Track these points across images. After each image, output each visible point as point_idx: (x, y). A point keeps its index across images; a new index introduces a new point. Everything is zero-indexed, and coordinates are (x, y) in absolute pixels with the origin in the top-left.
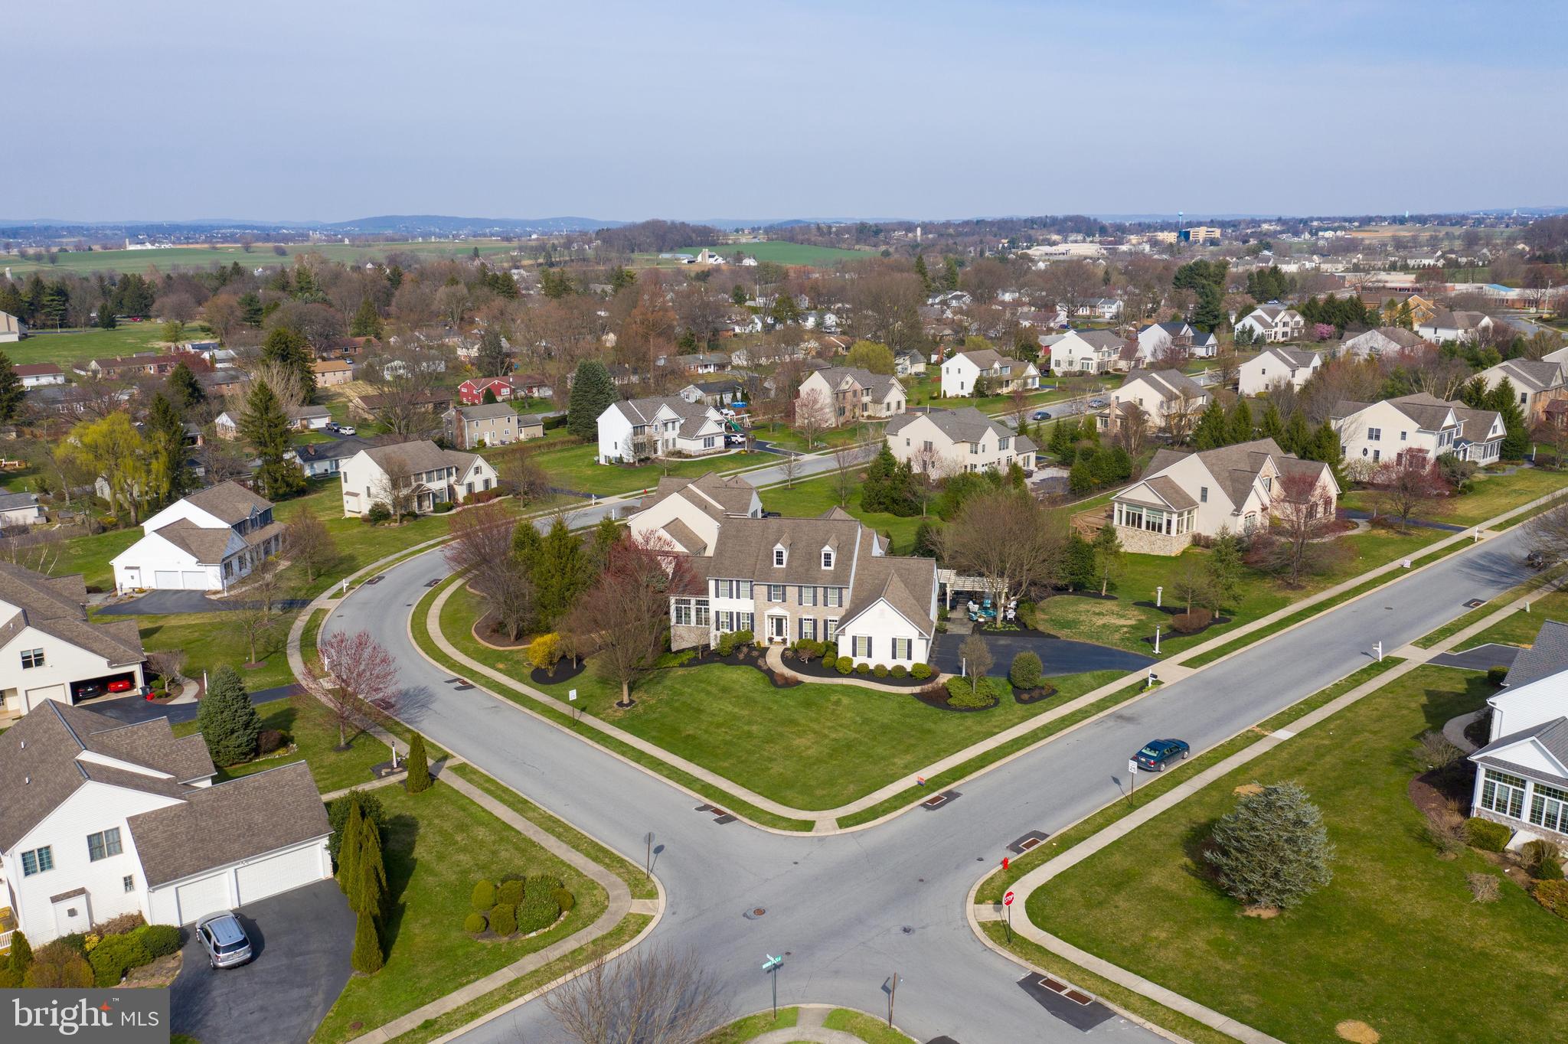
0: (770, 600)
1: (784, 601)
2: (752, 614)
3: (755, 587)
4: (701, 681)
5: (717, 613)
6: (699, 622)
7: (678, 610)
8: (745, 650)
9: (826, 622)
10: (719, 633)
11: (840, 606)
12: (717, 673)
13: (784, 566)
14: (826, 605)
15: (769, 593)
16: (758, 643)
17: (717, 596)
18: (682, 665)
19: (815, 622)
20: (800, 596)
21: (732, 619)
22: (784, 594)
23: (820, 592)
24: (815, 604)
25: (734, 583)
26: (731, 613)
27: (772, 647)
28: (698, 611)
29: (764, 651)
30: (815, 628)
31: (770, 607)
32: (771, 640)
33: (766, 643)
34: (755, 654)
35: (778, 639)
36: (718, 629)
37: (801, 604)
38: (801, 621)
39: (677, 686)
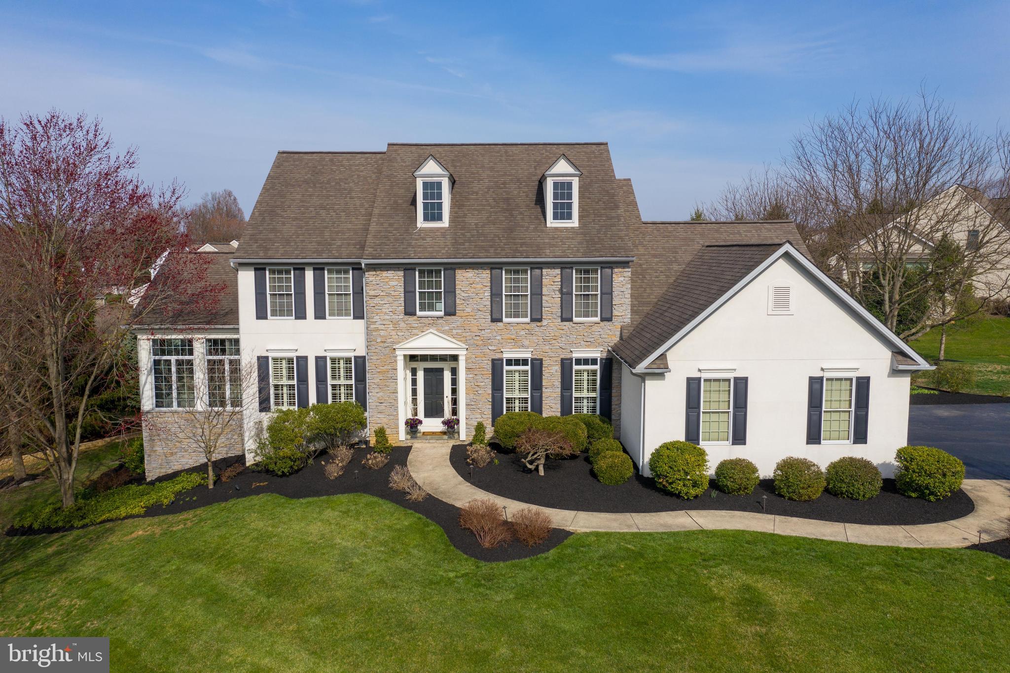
0: (410, 312)
1: (450, 312)
2: (361, 362)
3: (370, 277)
4: (197, 556)
5: (263, 362)
6: (216, 398)
7: (160, 371)
8: (343, 454)
9: (566, 366)
10: (266, 419)
11: (607, 318)
12: (257, 523)
13: (445, 223)
14: (566, 318)
15: (409, 293)
16: (381, 433)
17: (261, 314)
18: (153, 511)
19: (537, 366)
20: (496, 294)
21: (303, 379)
22: (451, 291)
23: (551, 279)
24: (537, 319)
25: (309, 275)
26: (302, 361)
27: (417, 445)
28: (213, 368)
29: (400, 455)
30: (537, 385)
31: (412, 333)
32: (413, 425)
33: (401, 436)
34: (376, 460)
35: (433, 425)
36: (264, 406)
37: (496, 319)
38: (496, 366)
39: (112, 578)
